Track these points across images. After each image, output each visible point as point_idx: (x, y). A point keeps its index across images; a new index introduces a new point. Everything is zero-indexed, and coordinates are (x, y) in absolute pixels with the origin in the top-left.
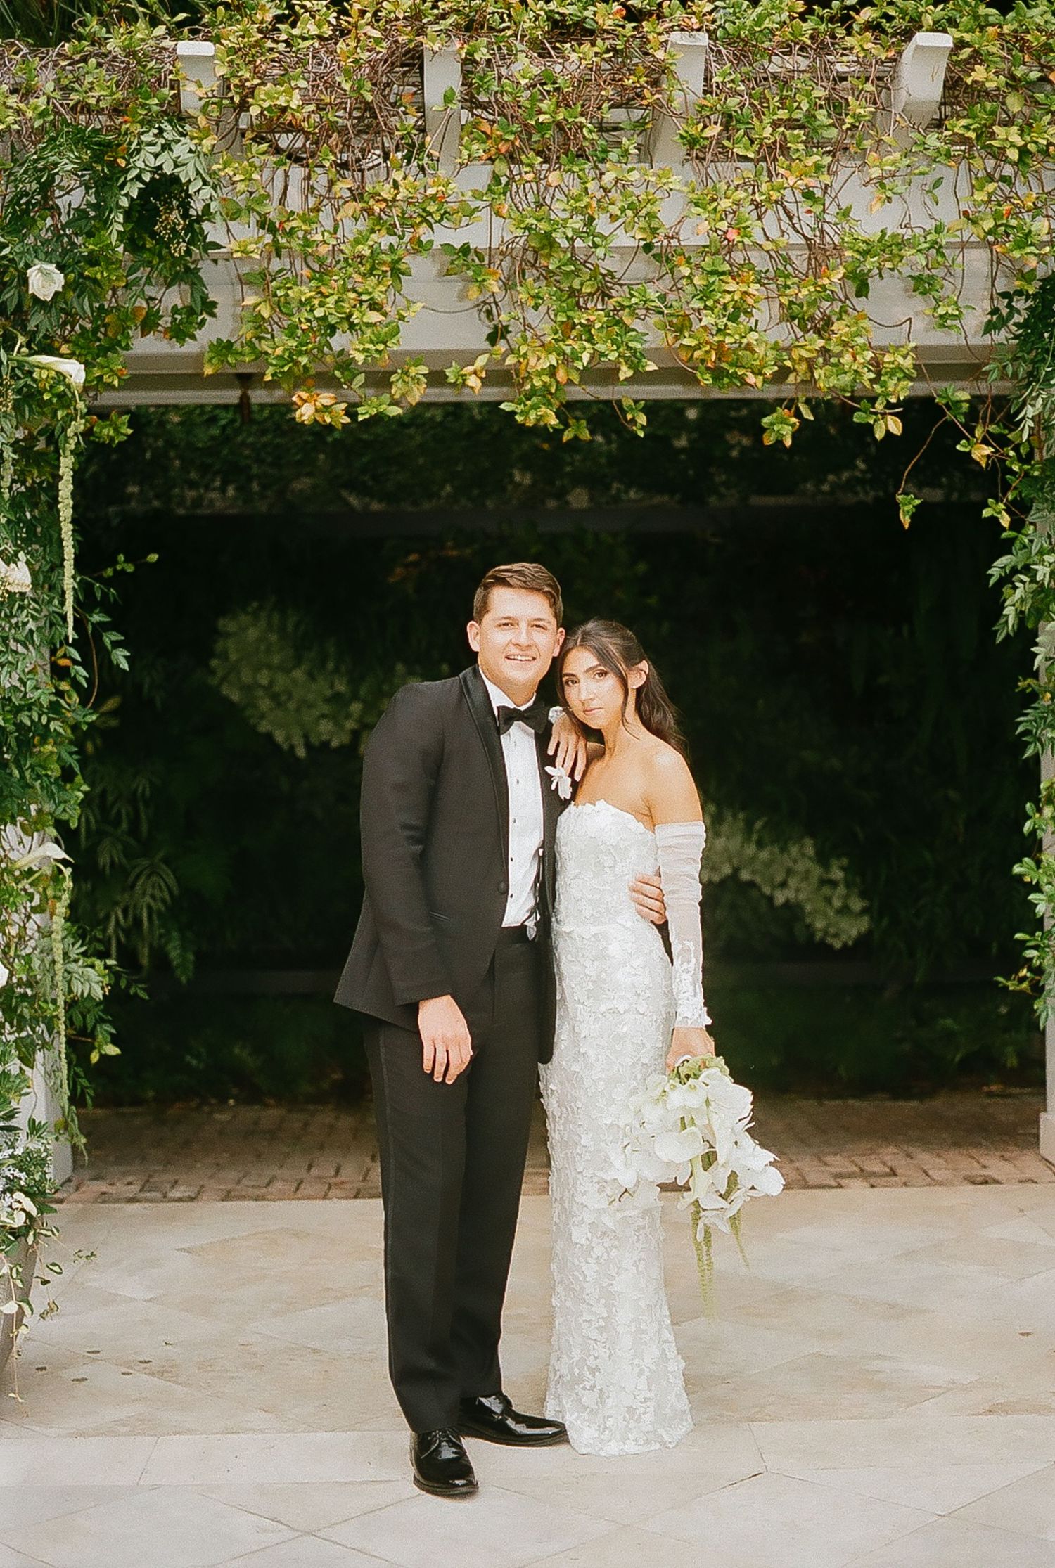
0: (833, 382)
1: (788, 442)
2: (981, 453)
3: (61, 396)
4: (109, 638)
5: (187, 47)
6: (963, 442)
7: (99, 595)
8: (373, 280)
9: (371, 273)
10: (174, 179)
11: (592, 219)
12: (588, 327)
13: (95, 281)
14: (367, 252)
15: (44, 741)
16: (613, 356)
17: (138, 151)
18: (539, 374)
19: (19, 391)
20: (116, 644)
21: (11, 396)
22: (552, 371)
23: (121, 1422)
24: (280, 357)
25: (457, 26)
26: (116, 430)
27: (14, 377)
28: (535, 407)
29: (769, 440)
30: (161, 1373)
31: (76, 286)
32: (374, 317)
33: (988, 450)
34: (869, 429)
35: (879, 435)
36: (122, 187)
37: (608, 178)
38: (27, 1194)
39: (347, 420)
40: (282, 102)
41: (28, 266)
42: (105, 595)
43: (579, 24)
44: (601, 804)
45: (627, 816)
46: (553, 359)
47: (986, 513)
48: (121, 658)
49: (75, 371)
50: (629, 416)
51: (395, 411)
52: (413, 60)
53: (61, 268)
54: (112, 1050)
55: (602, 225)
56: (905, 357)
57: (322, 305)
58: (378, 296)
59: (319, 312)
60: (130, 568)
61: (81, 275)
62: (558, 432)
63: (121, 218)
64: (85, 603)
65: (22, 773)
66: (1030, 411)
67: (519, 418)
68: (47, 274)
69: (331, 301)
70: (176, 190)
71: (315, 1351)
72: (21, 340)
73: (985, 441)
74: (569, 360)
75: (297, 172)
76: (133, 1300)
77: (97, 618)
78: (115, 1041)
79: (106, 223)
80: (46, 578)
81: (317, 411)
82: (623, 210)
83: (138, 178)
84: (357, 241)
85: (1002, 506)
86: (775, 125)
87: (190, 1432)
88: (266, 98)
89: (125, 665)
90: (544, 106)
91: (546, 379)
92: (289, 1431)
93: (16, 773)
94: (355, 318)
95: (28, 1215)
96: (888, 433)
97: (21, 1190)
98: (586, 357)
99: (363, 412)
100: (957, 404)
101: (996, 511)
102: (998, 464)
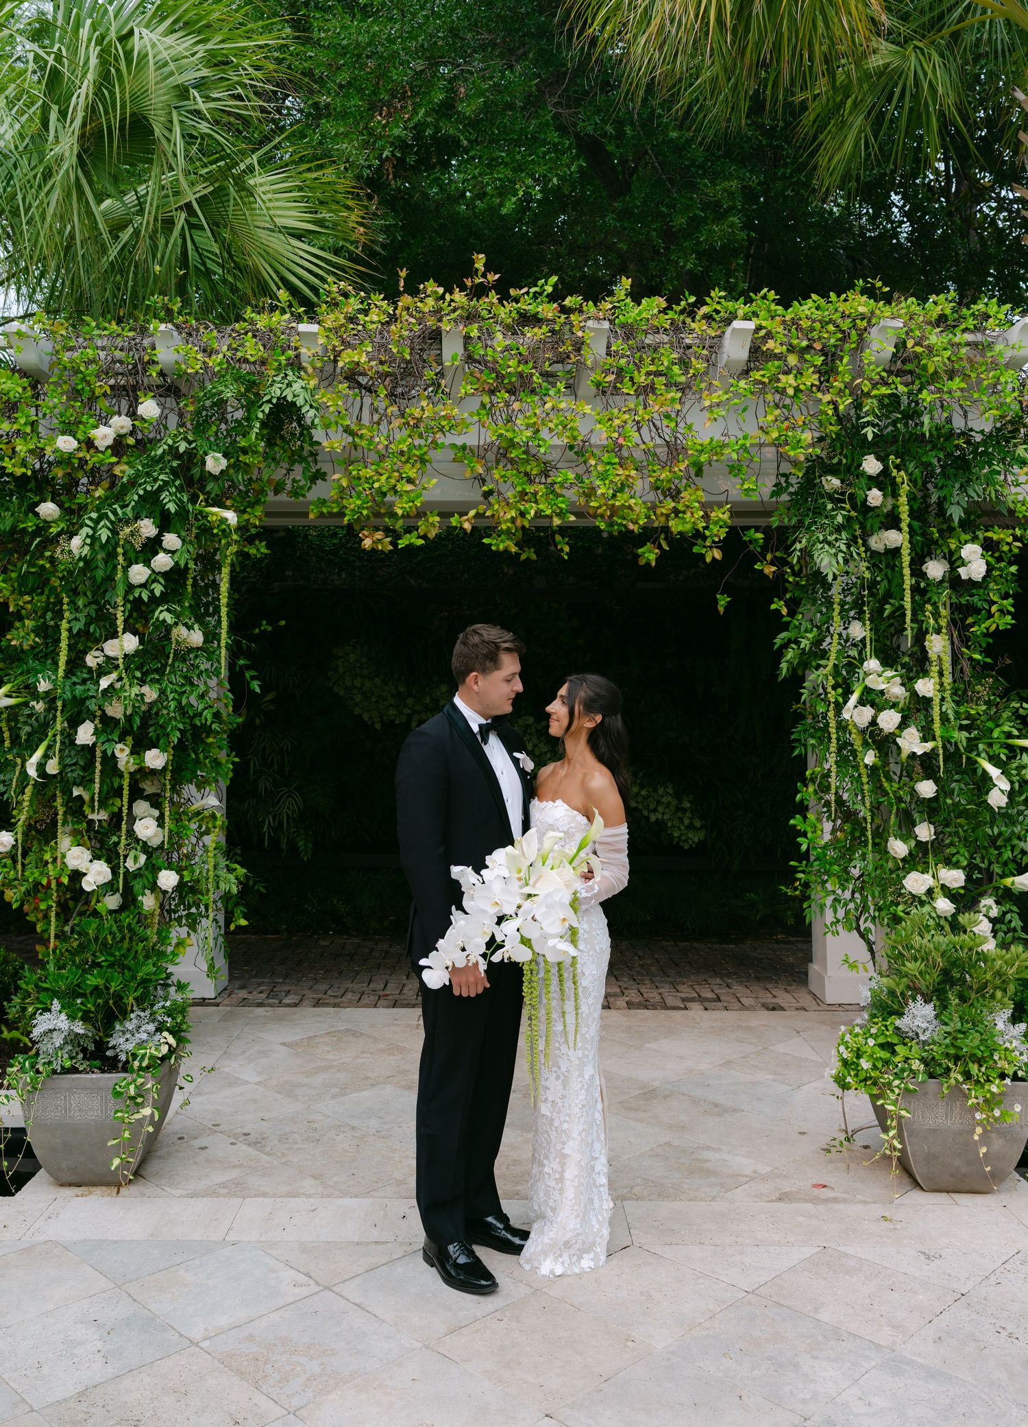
0: (680, 528)
1: (653, 564)
2: (770, 570)
3: (224, 531)
4: (248, 675)
5: (304, 327)
6: (759, 563)
7: (245, 647)
8: (409, 465)
9: (407, 461)
10: (294, 404)
11: (538, 431)
12: (535, 494)
13: (245, 464)
14: (405, 449)
15: (208, 736)
16: (548, 512)
17: (272, 385)
18: (506, 521)
19: (199, 528)
20: (253, 678)
21: (194, 531)
22: (513, 520)
23: (223, 1185)
24: (353, 510)
25: (461, 316)
26: (258, 550)
27: (197, 519)
28: (502, 541)
29: (642, 562)
30: (253, 1144)
31: (236, 466)
32: (409, 487)
33: (774, 569)
34: (703, 556)
35: (708, 560)
36: (260, 406)
37: (548, 406)
38: (171, 1032)
39: (391, 548)
40: (356, 359)
41: (206, 454)
42: (249, 647)
43: (535, 315)
46: (513, 513)
47: (773, 607)
48: (256, 686)
49: (231, 517)
50: (561, 548)
51: (420, 542)
52: (436, 336)
53: (225, 455)
54: (243, 922)
55: (544, 433)
56: (724, 514)
57: (378, 480)
58: (412, 474)
59: (376, 485)
60: (269, 629)
61: (238, 460)
62: (518, 555)
63: (258, 425)
64: (234, 653)
65: (196, 754)
66: (798, 546)
67: (494, 548)
68: (216, 459)
69: (383, 478)
70: (294, 410)
71: (353, 1128)
72: (202, 497)
73: (772, 563)
74: (522, 514)
75: (368, 400)
76: (247, 1082)
77: (242, 662)
78: (246, 918)
79: (251, 427)
80: (211, 636)
81: (374, 542)
82: (556, 426)
83: (269, 401)
84: (400, 443)
85: (782, 602)
86: (648, 374)
87: (264, 1195)
88: (348, 357)
89: (258, 690)
90: (510, 363)
91: (509, 524)
92: (328, 1196)
93: (193, 756)
94: (399, 488)
95: (170, 1046)
96: (713, 558)
97: (168, 1030)
98: (533, 512)
99: (402, 543)
100: (756, 540)
101: (778, 605)
102: (780, 576)
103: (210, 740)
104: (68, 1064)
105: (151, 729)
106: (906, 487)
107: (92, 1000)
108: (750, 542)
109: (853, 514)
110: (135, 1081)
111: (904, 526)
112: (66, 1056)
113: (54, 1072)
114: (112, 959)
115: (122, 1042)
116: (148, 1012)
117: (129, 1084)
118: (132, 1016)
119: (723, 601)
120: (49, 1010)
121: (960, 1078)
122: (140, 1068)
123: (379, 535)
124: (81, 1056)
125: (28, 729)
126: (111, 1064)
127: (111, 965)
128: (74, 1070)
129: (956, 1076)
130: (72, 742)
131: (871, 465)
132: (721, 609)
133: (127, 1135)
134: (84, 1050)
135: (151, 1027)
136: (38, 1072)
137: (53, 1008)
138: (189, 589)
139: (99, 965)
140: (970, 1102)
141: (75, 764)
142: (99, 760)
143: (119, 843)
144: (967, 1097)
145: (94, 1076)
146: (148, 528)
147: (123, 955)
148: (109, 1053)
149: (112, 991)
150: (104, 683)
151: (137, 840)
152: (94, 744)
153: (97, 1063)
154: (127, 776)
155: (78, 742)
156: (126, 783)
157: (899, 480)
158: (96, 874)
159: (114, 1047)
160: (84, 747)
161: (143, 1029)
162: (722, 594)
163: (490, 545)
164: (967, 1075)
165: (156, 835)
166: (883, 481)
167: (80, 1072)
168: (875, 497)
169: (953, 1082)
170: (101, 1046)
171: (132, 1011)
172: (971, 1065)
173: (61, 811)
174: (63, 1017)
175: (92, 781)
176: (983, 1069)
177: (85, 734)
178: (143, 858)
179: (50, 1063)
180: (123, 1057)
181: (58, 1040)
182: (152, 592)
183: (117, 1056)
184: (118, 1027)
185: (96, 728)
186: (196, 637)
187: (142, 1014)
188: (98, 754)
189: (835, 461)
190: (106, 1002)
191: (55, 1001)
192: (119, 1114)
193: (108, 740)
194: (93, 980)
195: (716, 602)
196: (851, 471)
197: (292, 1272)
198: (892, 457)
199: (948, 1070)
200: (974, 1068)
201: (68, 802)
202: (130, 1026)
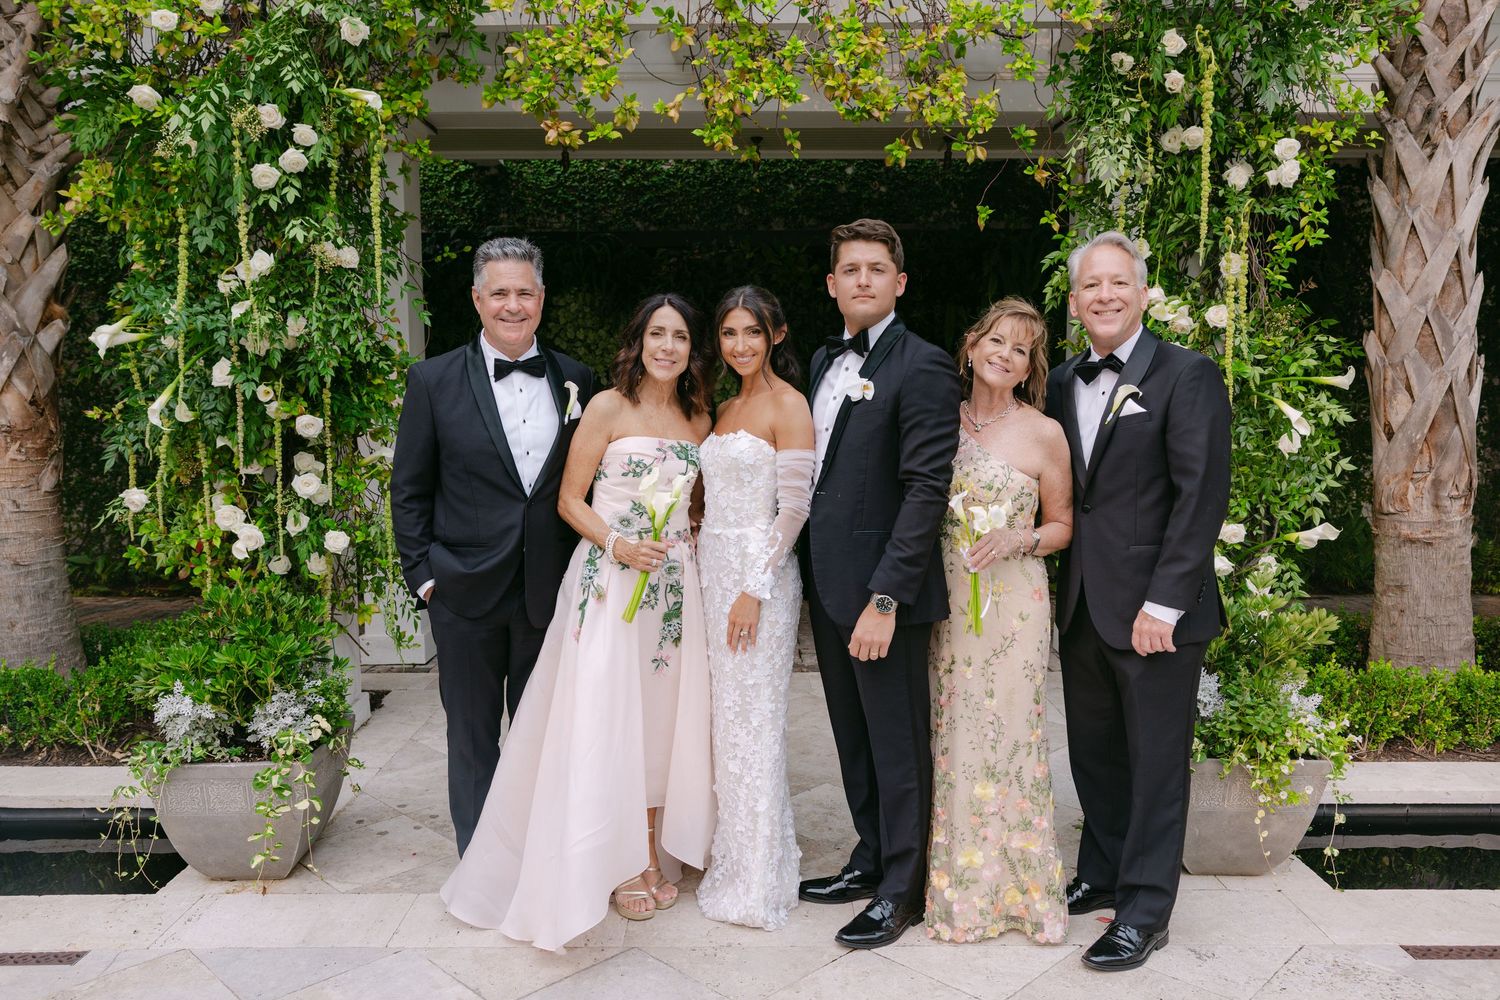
0: (936, 117)
1: (903, 164)
2: (1042, 176)
3: (370, 120)
6: (1029, 168)
8: (600, 34)
9: (598, 28)
12: (758, 72)
13: (394, 32)
14: (595, 13)
15: (374, 377)
16: (774, 93)
18: (722, 106)
19: (339, 116)
21: (333, 120)
22: (731, 105)
24: (532, 94)
26: (420, 150)
27: (335, 105)
28: (717, 133)
29: (890, 162)
30: (440, 828)
31: (383, 37)
32: (600, 62)
33: (1046, 174)
34: (963, 155)
35: (970, 160)
38: (325, 715)
39: (581, 142)
41: (340, 19)
44: (742, 433)
45: (762, 442)
46: (731, 96)
47: (1043, 221)
48: (425, 317)
49: (377, 102)
50: (789, 143)
51: (616, 135)
53: (368, 22)
56: (990, 101)
57: (561, 52)
58: (604, 45)
60: (454, 256)
61: (383, 27)
62: (738, 155)
65: (360, 397)
66: (1074, 151)
67: (707, 142)
68: (354, 25)
69: (568, 49)
72: (339, 76)
73: (1045, 168)
74: (743, 97)
81: (559, 135)
84: (588, 5)
85: (1054, 216)
89: (428, 322)
91: (726, 111)
93: (356, 399)
94: (587, 62)
95: (324, 731)
96: (977, 160)
97: (320, 712)
98: (755, 94)
99: (593, 136)
100: (1027, 139)
101: (1049, 219)
102: (1054, 186)
103: (377, 381)
104: (199, 752)
105: (300, 368)
106: (1214, 67)
107: (222, 681)
108: (1020, 141)
109: (1145, 104)
110: (279, 770)
111: (1207, 118)
112: (196, 744)
113: (184, 761)
114: (245, 633)
115: (265, 725)
116: (293, 693)
117: (273, 773)
118: (274, 698)
119: (984, 213)
120: (172, 692)
121: (1244, 758)
122: (286, 757)
123: (565, 126)
124: (218, 742)
125: (154, 368)
126: (254, 751)
127: (245, 640)
128: (209, 759)
129: (1240, 755)
130: (209, 385)
131: (1173, 42)
132: (981, 223)
133: (270, 831)
134: (222, 736)
135: (300, 710)
136: (166, 761)
137: (175, 690)
138: (333, 195)
139: (231, 641)
140: (1254, 784)
141: (215, 409)
142: (240, 404)
143: (275, 501)
144: (1252, 778)
145: (233, 765)
146: (271, 116)
147: (259, 629)
148: (250, 739)
149: (245, 670)
150: (237, 311)
151: (298, 498)
152: (234, 387)
153: (240, 750)
154: (277, 425)
155: (215, 384)
156: (278, 431)
157: (1204, 56)
158: (250, 538)
159: (254, 732)
160: (223, 389)
161: (288, 712)
162: (983, 205)
163: (702, 138)
164: (1253, 754)
165: (320, 492)
166: (1187, 61)
167: (218, 761)
168: (1175, 80)
169: (1236, 761)
170: (241, 732)
171: (274, 693)
172: (1258, 743)
173: (206, 464)
174: (188, 700)
175: (234, 429)
176: (1272, 748)
177: (222, 374)
178: (305, 520)
179: (178, 751)
180: (266, 744)
181: (184, 726)
182: (283, 198)
183: (259, 743)
184: (258, 711)
185: (233, 367)
186: (350, 257)
187: (286, 695)
188: (239, 397)
189: (1127, 36)
190: (240, 683)
191: (178, 682)
192: (262, 808)
193: (248, 380)
194: (221, 658)
195: (976, 214)
196: (1146, 49)
197: (459, 988)
198: (1199, 26)
199: (1232, 748)
200: (1261, 747)
201: (214, 454)
202: (271, 709)
